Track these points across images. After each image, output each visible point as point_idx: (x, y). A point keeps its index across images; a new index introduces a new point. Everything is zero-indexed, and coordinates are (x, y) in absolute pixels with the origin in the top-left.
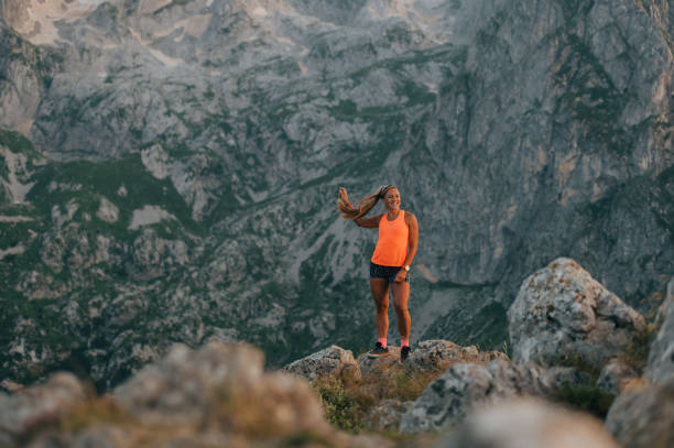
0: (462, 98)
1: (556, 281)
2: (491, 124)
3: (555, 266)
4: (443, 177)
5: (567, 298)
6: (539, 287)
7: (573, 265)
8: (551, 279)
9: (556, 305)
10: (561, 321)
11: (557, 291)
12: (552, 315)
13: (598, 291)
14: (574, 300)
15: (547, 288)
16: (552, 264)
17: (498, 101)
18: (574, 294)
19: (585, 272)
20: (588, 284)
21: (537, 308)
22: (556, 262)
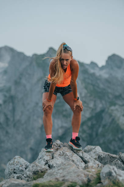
0: (11, 104)
1: (15, 162)
2: (22, 112)
3: (15, 158)
4: (7, 132)
5: (18, 166)
6: (11, 164)
7: (19, 158)
8: (14, 162)
9: (16, 169)
10: (17, 173)
11: (15, 165)
12: (15, 171)
13: (26, 164)
14: (20, 166)
15: (13, 164)
16: (14, 158)
17: (23, 104)
18: (20, 165)
19: (23, 159)
20: (23, 162)
21: (11, 170)
22: (15, 157)
